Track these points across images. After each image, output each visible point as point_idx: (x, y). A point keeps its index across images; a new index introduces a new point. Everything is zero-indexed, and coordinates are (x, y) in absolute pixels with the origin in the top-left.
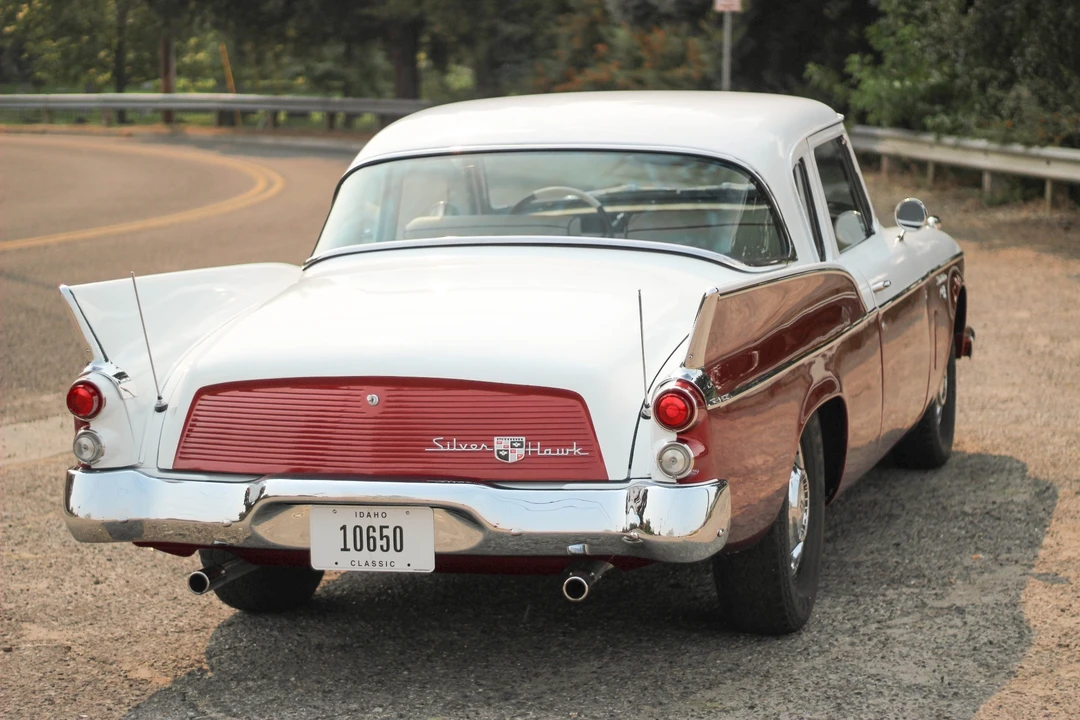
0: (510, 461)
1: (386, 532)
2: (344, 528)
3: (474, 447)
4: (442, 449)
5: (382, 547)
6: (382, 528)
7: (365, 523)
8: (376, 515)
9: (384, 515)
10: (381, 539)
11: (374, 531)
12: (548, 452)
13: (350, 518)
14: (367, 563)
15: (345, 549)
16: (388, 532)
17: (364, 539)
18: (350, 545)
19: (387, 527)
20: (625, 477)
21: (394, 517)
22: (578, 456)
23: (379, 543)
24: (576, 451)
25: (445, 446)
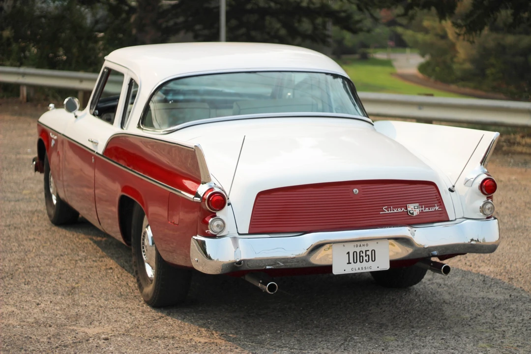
0: (414, 215)
1: (368, 253)
2: (348, 253)
3: (399, 210)
4: (387, 212)
5: (366, 260)
6: (366, 251)
7: (358, 250)
8: (364, 245)
9: (367, 245)
10: (366, 256)
11: (363, 253)
12: (427, 210)
13: (351, 248)
14: (359, 269)
15: (349, 263)
16: (369, 253)
17: (358, 257)
18: (351, 261)
19: (368, 251)
20: (454, 219)
21: (371, 246)
22: (438, 211)
23: (365, 258)
24: (437, 208)
25: (388, 211)
